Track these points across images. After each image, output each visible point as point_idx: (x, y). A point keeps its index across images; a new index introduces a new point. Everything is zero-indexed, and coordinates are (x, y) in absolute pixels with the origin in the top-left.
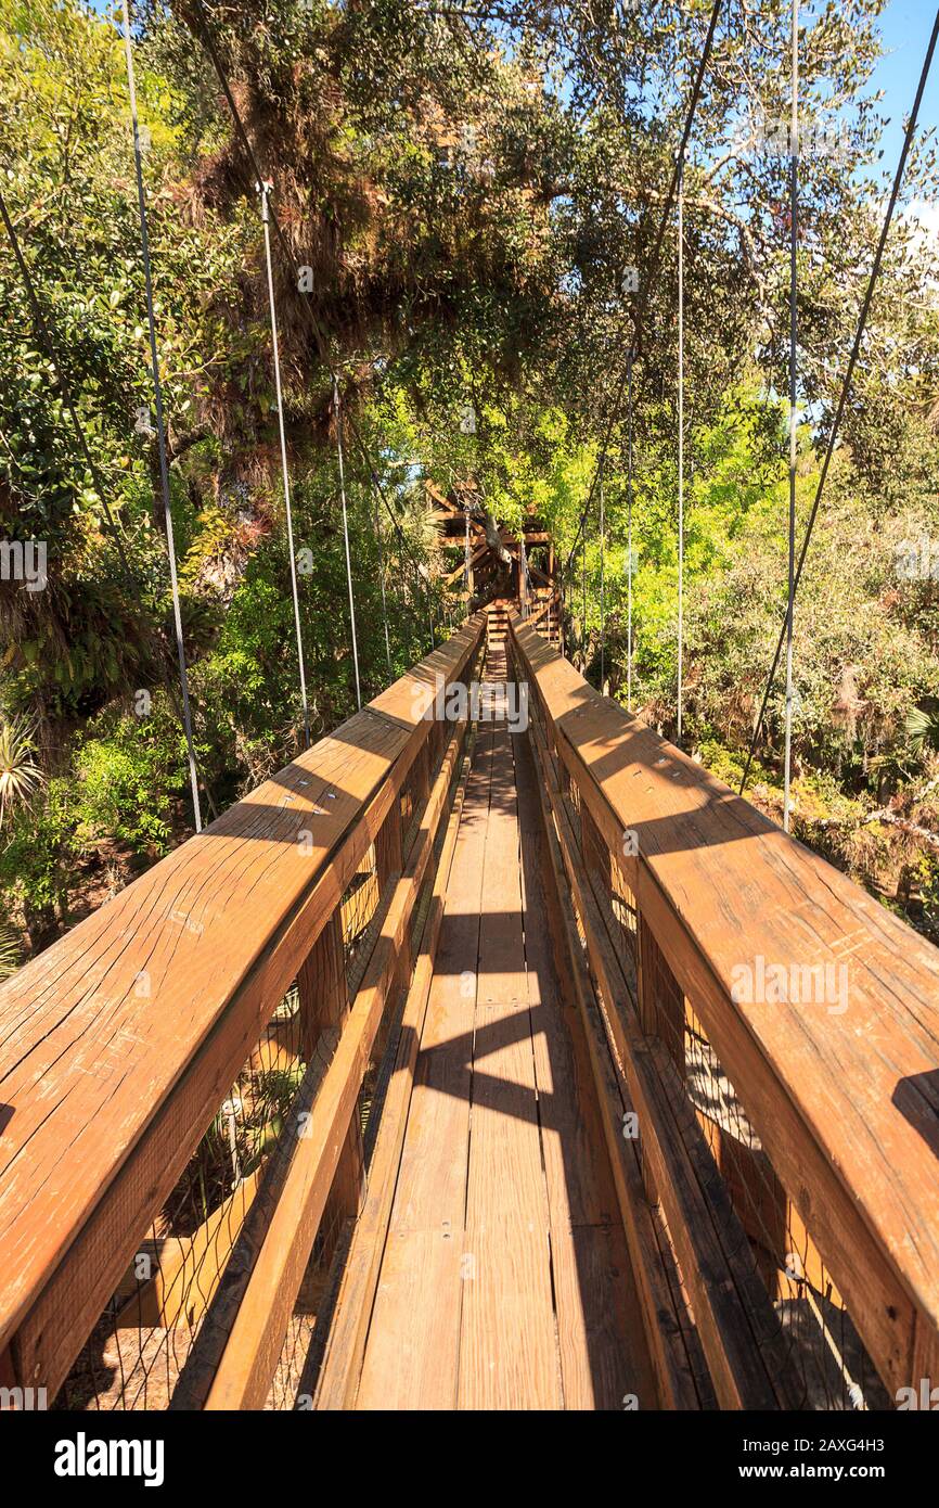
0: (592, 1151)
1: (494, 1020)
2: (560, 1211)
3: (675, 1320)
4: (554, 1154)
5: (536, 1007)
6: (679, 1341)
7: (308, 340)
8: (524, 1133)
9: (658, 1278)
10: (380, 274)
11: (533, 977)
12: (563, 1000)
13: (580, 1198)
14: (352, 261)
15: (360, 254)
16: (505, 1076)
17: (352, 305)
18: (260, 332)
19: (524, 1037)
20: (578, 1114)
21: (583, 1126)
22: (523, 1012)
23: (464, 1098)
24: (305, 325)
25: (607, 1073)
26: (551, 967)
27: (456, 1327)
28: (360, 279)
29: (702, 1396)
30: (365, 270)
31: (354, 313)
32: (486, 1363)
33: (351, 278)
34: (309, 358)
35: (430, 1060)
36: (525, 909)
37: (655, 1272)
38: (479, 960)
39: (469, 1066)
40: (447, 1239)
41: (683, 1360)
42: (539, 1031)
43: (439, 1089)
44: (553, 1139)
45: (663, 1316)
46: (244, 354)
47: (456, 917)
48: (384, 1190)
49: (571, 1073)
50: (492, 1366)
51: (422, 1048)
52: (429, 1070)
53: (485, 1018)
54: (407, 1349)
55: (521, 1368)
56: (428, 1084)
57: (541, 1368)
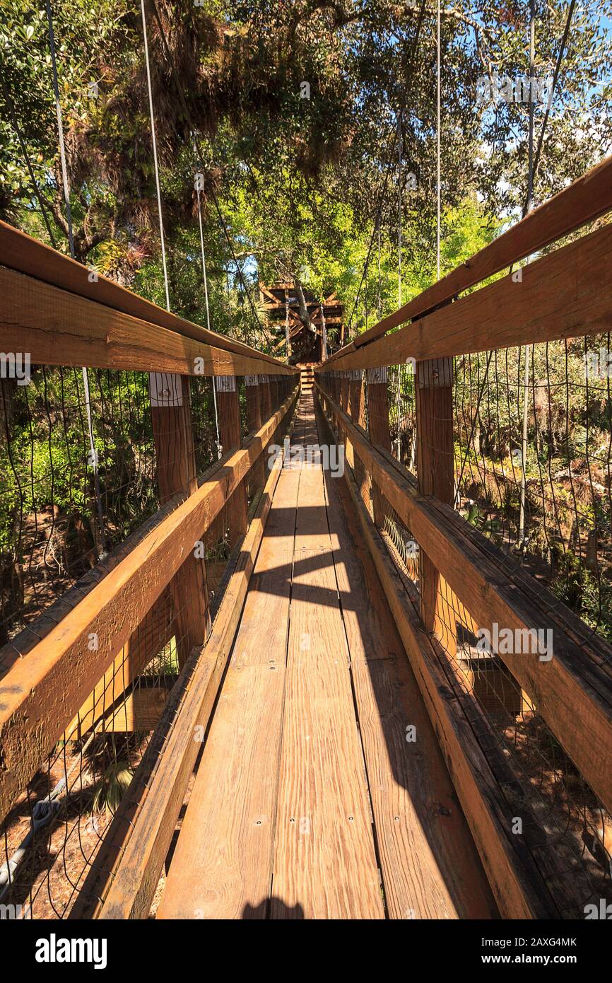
0: (380, 620)
1: (307, 557)
2: (358, 653)
3: (452, 692)
4: (353, 625)
5: (337, 551)
6: (457, 703)
7: (176, 126)
8: (330, 614)
9: (436, 669)
10: (225, 79)
11: (335, 537)
12: (356, 547)
13: (373, 645)
14: (205, 71)
15: (211, 65)
16: (315, 584)
17: (206, 101)
18: (142, 119)
19: (329, 565)
20: (369, 602)
21: (373, 608)
22: (328, 554)
23: (286, 597)
24: (173, 114)
25: (391, 570)
26: (347, 531)
27: (279, 717)
28: (212, 82)
29: (477, 733)
30: (215, 77)
31: (208, 108)
32: (303, 737)
33: (206, 82)
34: (176, 138)
35: (261, 579)
36: (328, 504)
37: (434, 666)
38: (296, 529)
39: (289, 580)
40: (272, 670)
41: (460, 713)
42: (339, 562)
43: (268, 592)
44: (351, 616)
45: (442, 690)
46: (131, 134)
47: (280, 509)
48: (225, 631)
49: (363, 581)
50: (308, 738)
51: (256, 571)
52: (260, 583)
53: (300, 556)
54: (241, 731)
55: (330, 739)
56: (260, 590)
57: (346, 738)
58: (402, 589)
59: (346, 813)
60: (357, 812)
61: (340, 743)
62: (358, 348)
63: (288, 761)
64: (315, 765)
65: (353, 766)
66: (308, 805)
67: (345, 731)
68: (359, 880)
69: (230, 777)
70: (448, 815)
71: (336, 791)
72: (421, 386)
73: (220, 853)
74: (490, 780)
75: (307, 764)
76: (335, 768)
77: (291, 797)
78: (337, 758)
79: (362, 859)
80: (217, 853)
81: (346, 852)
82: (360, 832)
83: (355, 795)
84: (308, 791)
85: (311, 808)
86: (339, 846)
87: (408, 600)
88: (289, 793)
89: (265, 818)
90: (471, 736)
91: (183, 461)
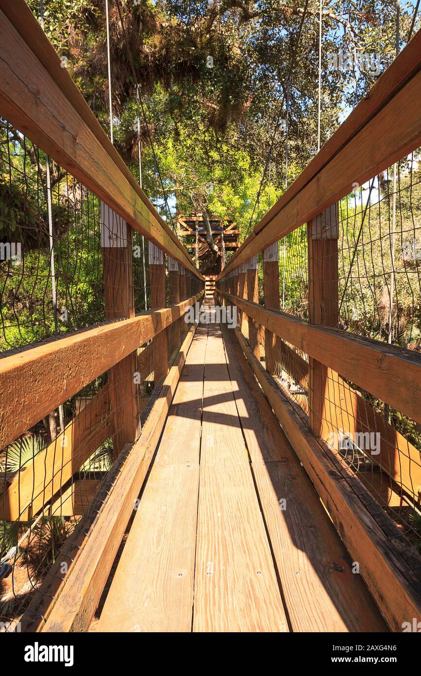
0: (273, 436)
1: (214, 395)
2: (257, 457)
3: (340, 475)
4: (251, 437)
5: (236, 391)
6: (345, 482)
7: (124, 86)
8: (235, 432)
9: (325, 460)
10: (161, 55)
11: (235, 383)
12: (252, 389)
13: (268, 452)
14: (146, 49)
15: (151, 45)
16: (220, 412)
17: (146, 69)
18: (99, 80)
19: (231, 400)
20: (264, 424)
21: (267, 429)
22: (230, 393)
23: (198, 419)
24: (123, 76)
25: (282, 398)
26: (244, 380)
27: (195, 499)
28: (151, 56)
29: (364, 502)
30: (154, 53)
31: (148, 74)
32: (215, 513)
33: (147, 56)
35: (178, 408)
36: (228, 363)
37: (323, 458)
38: (204, 377)
39: (200, 409)
40: (189, 468)
41: (349, 489)
42: (239, 398)
43: (183, 416)
44: (250, 434)
45: (332, 473)
46: (91, 90)
47: (191, 365)
48: (152, 433)
49: (258, 411)
50: (219, 514)
51: (174, 402)
52: (177, 410)
53: (208, 394)
54: (164, 508)
55: (238, 515)
56: (177, 415)
57: (251, 515)
58: (292, 409)
59: (254, 569)
60: (263, 569)
61: (246, 518)
62: (257, 234)
63: (204, 530)
64: (226, 533)
65: (258, 534)
66: (222, 562)
67: (250, 511)
68: (269, 619)
69: (155, 541)
70: (341, 571)
71: (245, 552)
72: (314, 238)
73: (147, 597)
74: (381, 535)
75: (220, 533)
76: (243, 536)
77: (207, 555)
78: (244, 529)
79: (270, 603)
80: (144, 597)
81: (256, 598)
82: (267, 583)
83: (261, 556)
84: (221, 552)
85: (225, 565)
86: (250, 594)
87: (297, 416)
88: (205, 553)
89: (186, 572)
90: (360, 504)
91: (125, 291)
